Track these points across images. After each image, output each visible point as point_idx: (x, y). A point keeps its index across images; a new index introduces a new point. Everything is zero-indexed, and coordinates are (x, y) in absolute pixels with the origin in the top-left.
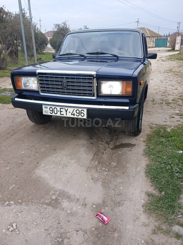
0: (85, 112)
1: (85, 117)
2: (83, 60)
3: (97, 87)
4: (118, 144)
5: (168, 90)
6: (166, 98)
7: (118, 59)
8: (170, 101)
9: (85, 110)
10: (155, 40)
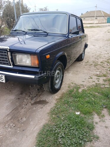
0: (4, 78)
1: (4, 81)
2: (24, 35)
3: (12, 58)
4: (38, 100)
5: (102, 54)
6: (97, 61)
7: (47, 34)
8: (99, 63)
9: (4, 76)
10: (107, 18)
